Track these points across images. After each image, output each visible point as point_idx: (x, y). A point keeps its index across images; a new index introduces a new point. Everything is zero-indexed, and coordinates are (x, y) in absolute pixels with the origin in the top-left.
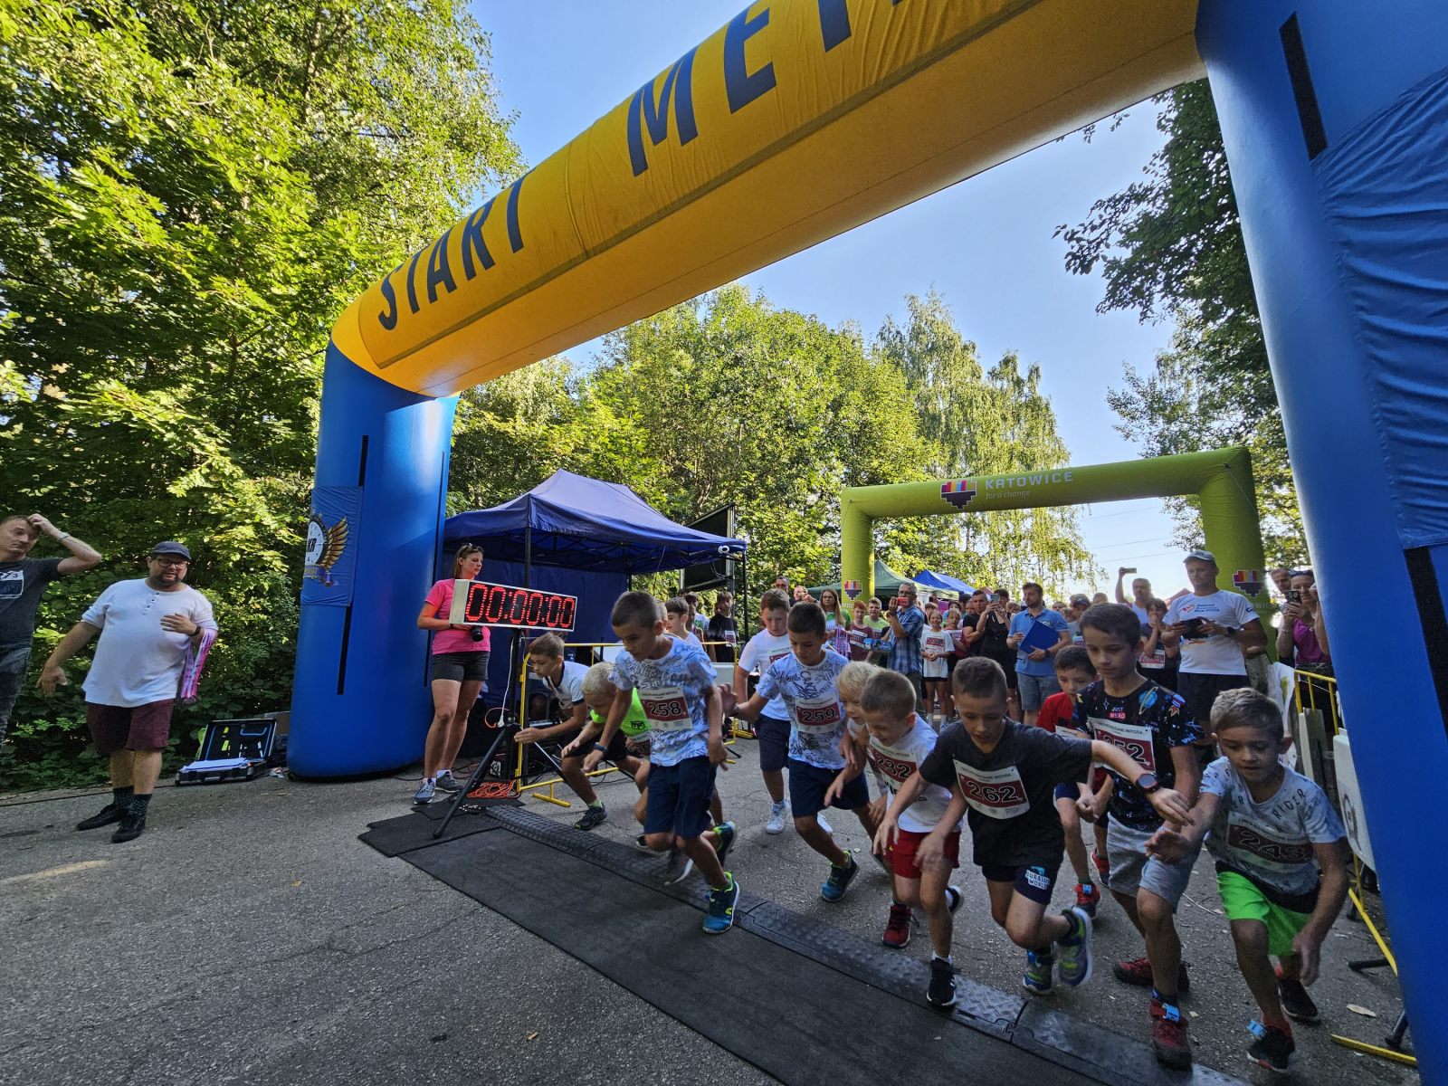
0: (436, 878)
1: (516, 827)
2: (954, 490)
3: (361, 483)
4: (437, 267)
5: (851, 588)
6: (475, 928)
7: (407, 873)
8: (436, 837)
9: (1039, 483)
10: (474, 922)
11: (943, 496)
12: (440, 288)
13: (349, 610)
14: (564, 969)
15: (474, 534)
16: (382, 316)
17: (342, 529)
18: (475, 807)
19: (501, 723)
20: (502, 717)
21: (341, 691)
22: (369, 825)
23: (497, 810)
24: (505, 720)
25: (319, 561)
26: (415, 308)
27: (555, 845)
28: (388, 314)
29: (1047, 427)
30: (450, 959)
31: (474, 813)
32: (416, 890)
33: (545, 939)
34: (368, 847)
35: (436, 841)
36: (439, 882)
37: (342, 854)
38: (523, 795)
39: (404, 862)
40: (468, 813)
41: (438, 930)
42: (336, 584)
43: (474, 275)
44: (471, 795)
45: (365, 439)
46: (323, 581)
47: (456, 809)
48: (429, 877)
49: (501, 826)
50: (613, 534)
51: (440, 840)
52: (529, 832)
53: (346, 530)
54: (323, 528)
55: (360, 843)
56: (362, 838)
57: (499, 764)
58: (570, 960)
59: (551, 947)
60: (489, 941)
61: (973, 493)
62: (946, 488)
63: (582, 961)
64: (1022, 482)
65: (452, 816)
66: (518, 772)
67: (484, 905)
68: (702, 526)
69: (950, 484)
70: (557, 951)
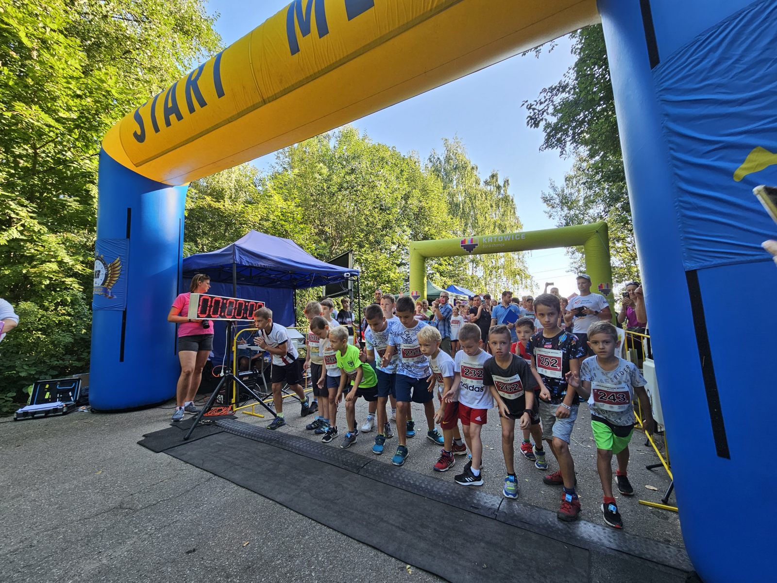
0: (186, 462)
1: (233, 431)
2: (467, 243)
3: (128, 236)
4: (170, 105)
5: (414, 295)
6: (211, 488)
7: (169, 461)
8: (185, 439)
9: (509, 240)
10: (210, 485)
11: (462, 246)
12: (173, 117)
13: (125, 313)
14: (263, 506)
15: (201, 267)
16: (135, 134)
17: (117, 265)
18: (209, 421)
19: (222, 374)
20: (222, 371)
21: (122, 360)
22: (144, 436)
23: (222, 422)
24: (225, 372)
25: (103, 284)
26: (157, 130)
27: (256, 439)
28: (139, 133)
29: (512, 211)
30: (196, 507)
31: (208, 424)
32: (174, 470)
33: (252, 491)
34: (143, 448)
35: (186, 442)
36: (188, 464)
37: (127, 454)
38: (236, 412)
39: (166, 455)
40: (204, 425)
41: (189, 491)
42: (115, 297)
43: (194, 111)
44: (206, 415)
45: (129, 210)
46: (106, 296)
47: (198, 423)
48: (182, 462)
49: (224, 431)
50: (285, 267)
51: (189, 441)
52: (241, 433)
53: (120, 265)
54: (104, 264)
55: (138, 446)
56: (139, 443)
57: (222, 396)
58: (267, 500)
59: (256, 494)
60: (219, 494)
61: (477, 245)
62: (463, 242)
63: (273, 500)
64: (500, 239)
65: (195, 427)
66: (233, 401)
67: (215, 475)
68: (335, 262)
69: (465, 240)
70: (259, 496)
